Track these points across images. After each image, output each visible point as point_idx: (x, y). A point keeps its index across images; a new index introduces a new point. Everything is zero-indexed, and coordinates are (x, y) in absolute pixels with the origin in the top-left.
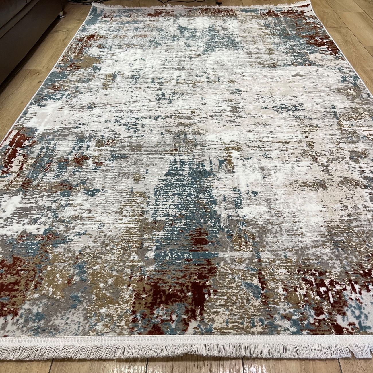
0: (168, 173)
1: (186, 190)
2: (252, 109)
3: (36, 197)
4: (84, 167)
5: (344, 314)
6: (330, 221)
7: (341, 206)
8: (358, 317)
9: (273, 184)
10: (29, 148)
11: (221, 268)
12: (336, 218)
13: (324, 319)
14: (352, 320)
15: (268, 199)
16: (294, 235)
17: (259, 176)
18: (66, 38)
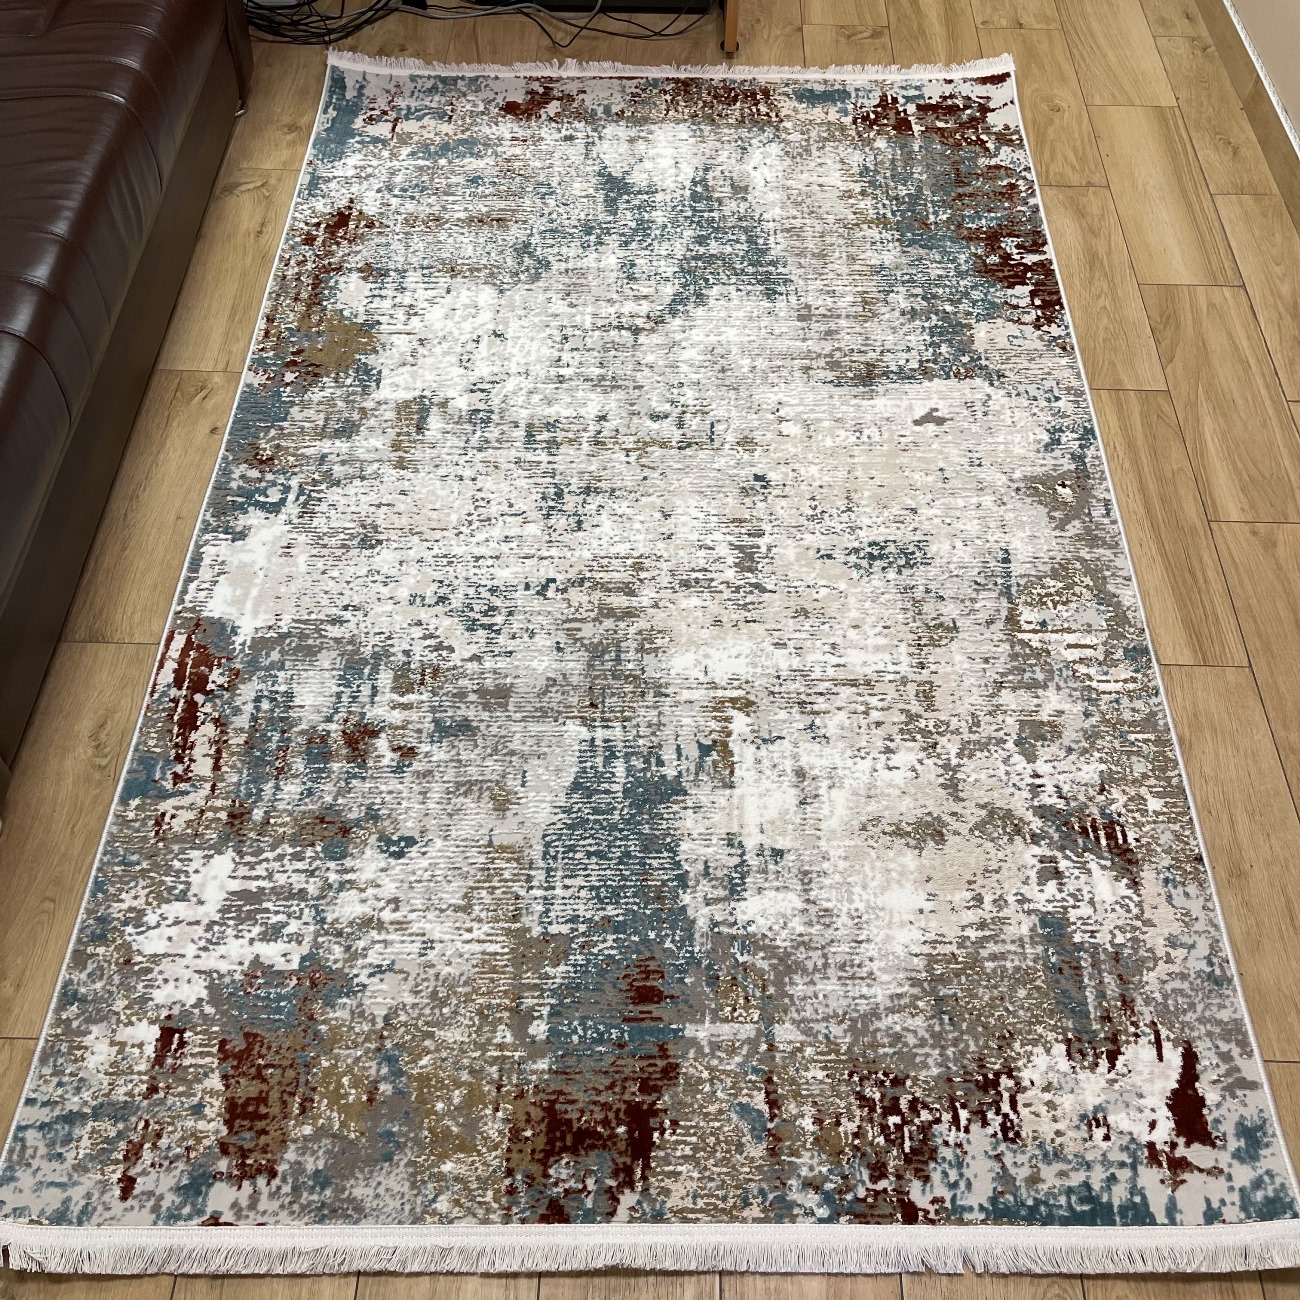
0: (576, 786)
1: (618, 843)
2: (792, 558)
3: (267, 860)
4: (370, 763)
5: (926, 1179)
6: (936, 942)
7: (969, 895)
8: (954, 1186)
9: (823, 825)
10: (227, 695)
11: (689, 1067)
12: (952, 933)
13: (885, 1190)
14: (941, 1191)
15: (806, 873)
16: (853, 977)
17: (791, 797)
18: (263, 225)
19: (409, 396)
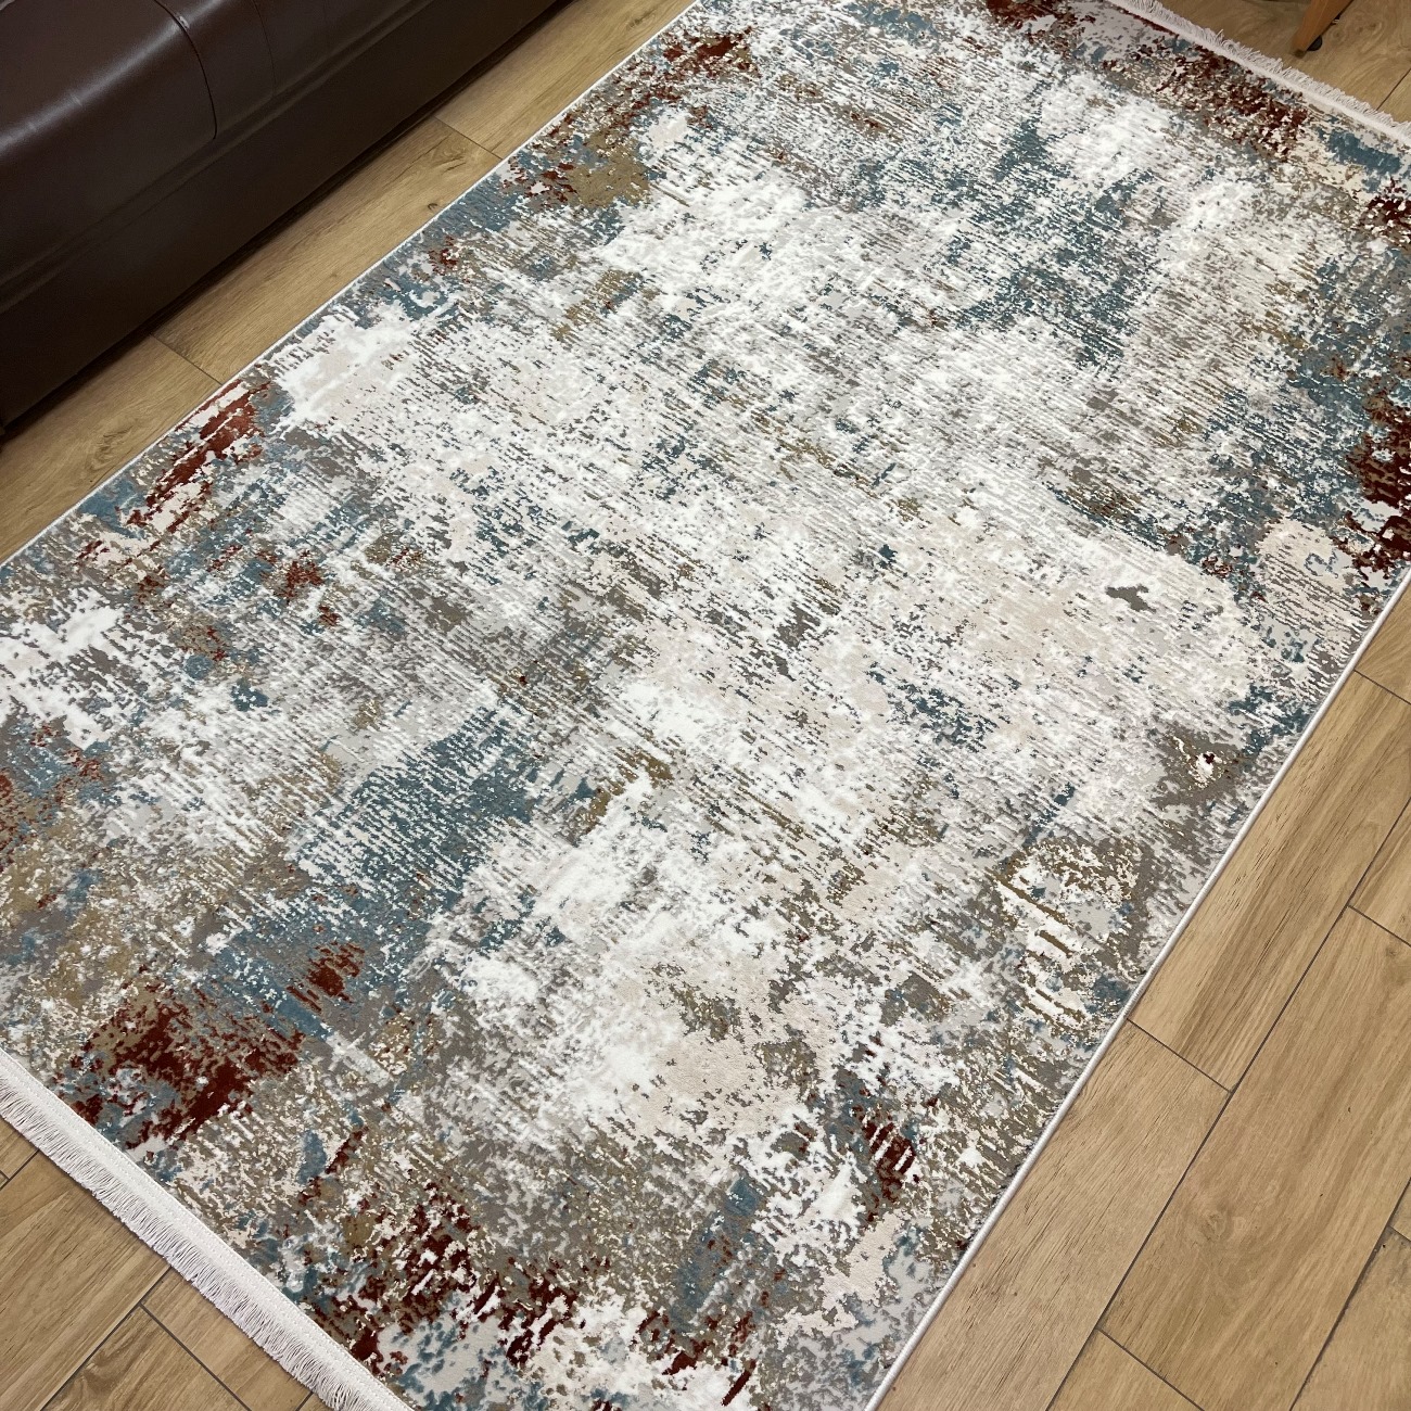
0: (439, 747)
1: (428, 825)
2: (841, 656)
4: (291, 608)
5: (407, 1331)
6: (621, 1126)
7: (697, 1106)
8: (426, 1357)
9: (622, 940)
11: (307, 1072)
12: (644, 1129)
13: (363, 1311)
14: (411, 1353)
15: (565, 973)
16: (517, 1101)
17: (622, 890)
18: (647, 15)
19: (626, 266)
